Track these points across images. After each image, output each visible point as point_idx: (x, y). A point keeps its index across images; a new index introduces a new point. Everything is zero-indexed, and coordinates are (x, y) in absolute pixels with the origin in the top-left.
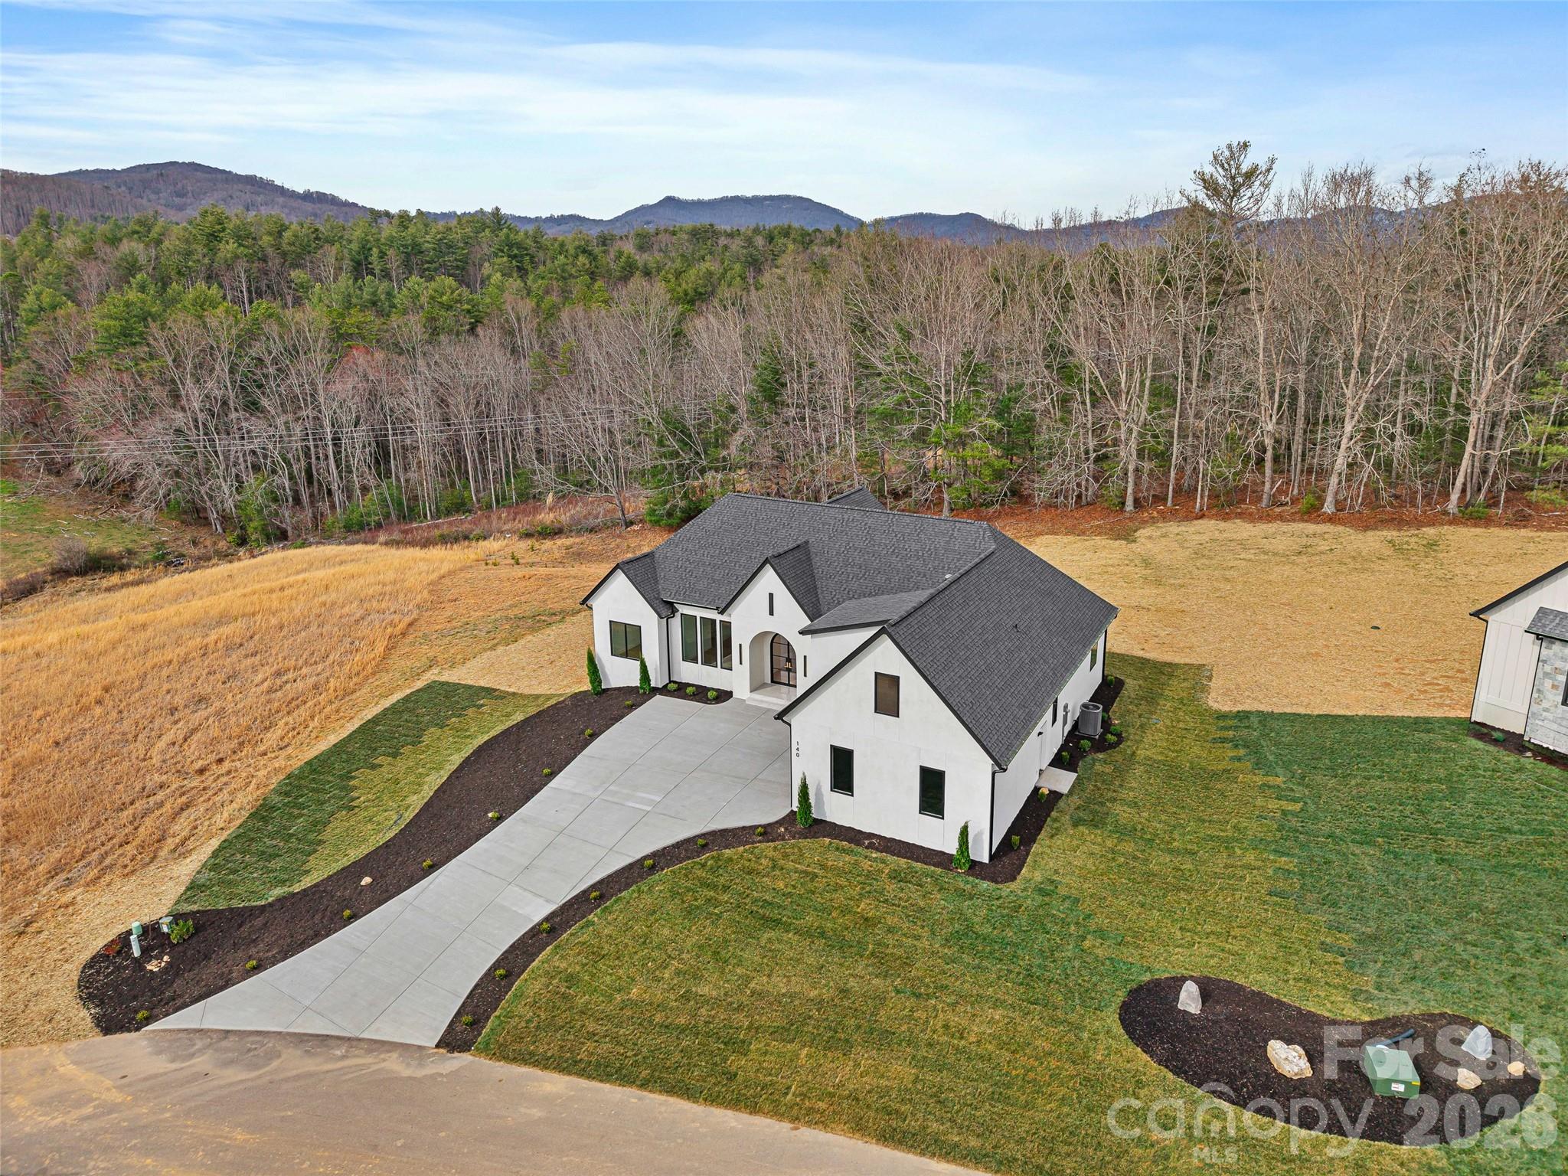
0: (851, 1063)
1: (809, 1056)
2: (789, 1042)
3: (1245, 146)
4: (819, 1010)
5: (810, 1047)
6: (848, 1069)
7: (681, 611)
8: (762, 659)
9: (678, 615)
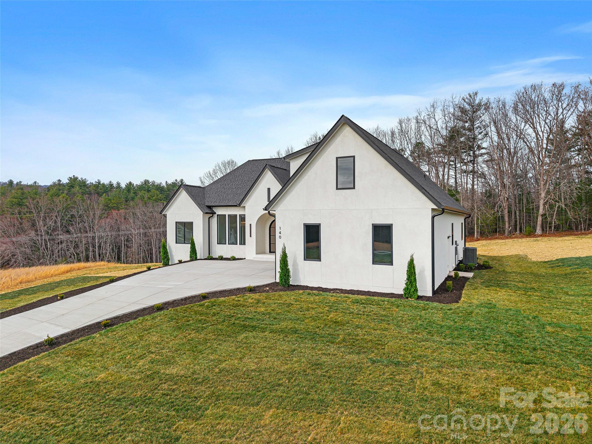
0: (328, 421)
1: (275, 416)
2: (253, 405)
3: (476, 94)
4: (289, 379)
5: (278, 408)
6: (324, 426)
7: (217, 213)
8: (264, 244)
9: (216, 216)
